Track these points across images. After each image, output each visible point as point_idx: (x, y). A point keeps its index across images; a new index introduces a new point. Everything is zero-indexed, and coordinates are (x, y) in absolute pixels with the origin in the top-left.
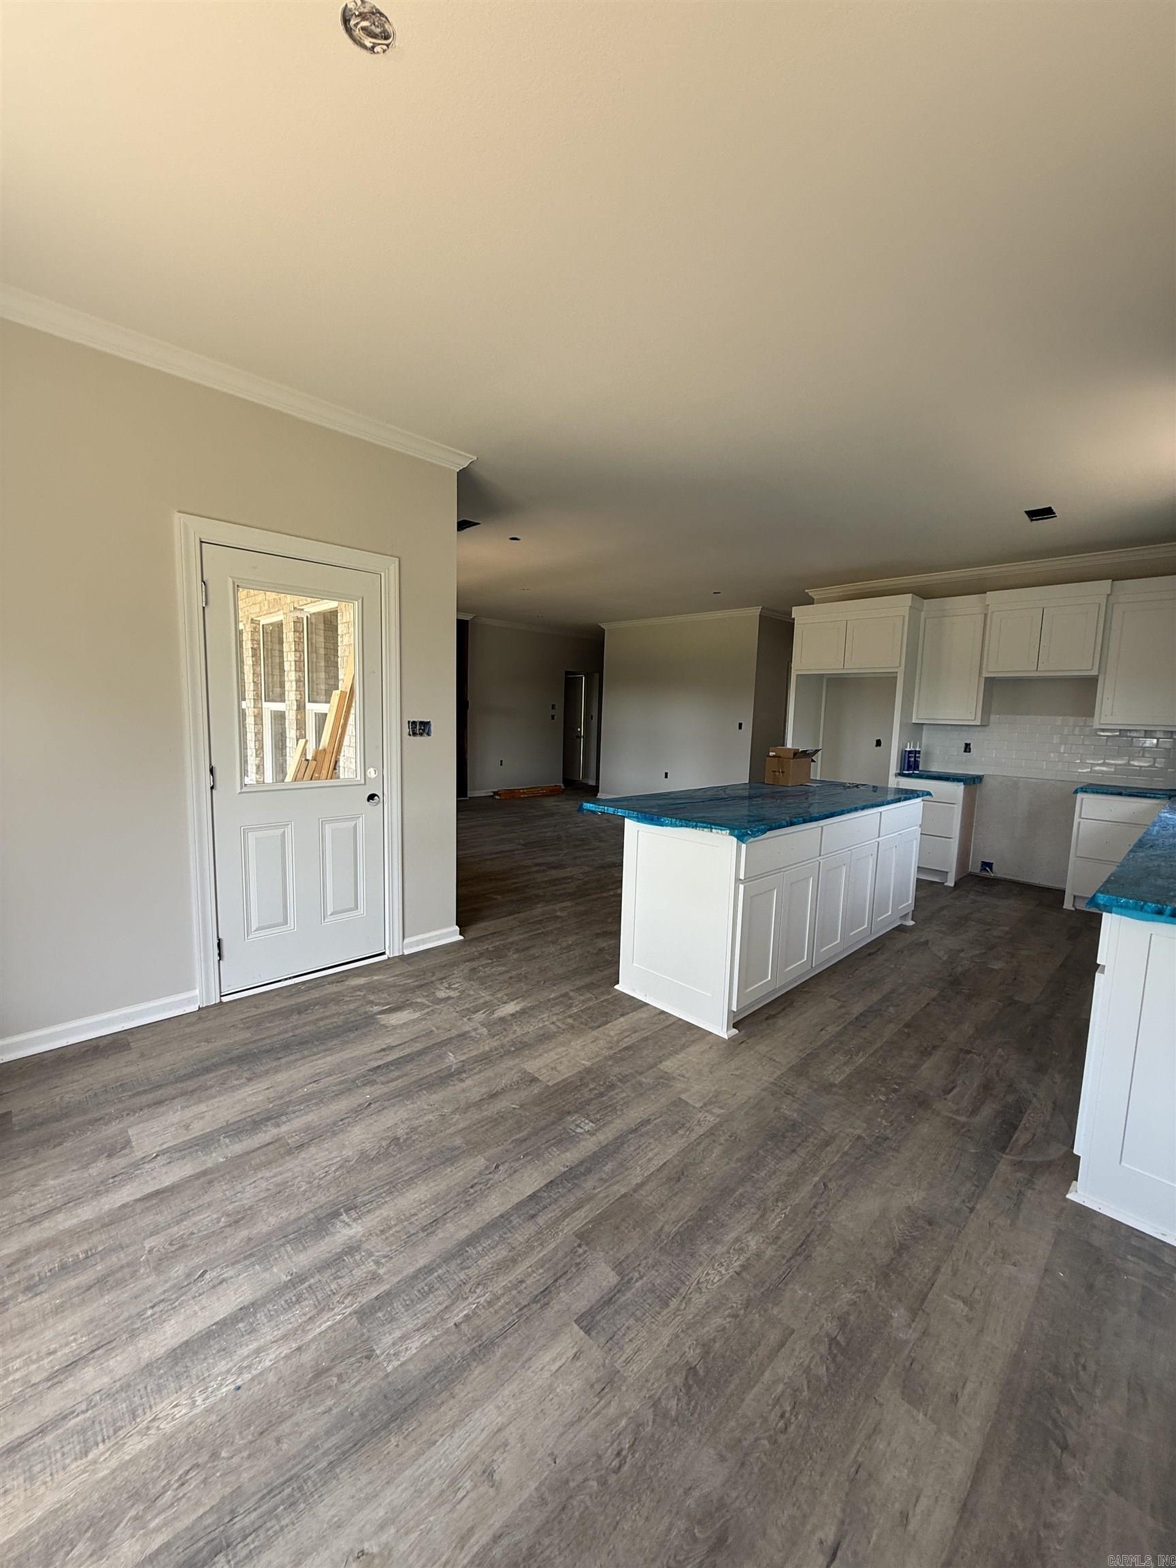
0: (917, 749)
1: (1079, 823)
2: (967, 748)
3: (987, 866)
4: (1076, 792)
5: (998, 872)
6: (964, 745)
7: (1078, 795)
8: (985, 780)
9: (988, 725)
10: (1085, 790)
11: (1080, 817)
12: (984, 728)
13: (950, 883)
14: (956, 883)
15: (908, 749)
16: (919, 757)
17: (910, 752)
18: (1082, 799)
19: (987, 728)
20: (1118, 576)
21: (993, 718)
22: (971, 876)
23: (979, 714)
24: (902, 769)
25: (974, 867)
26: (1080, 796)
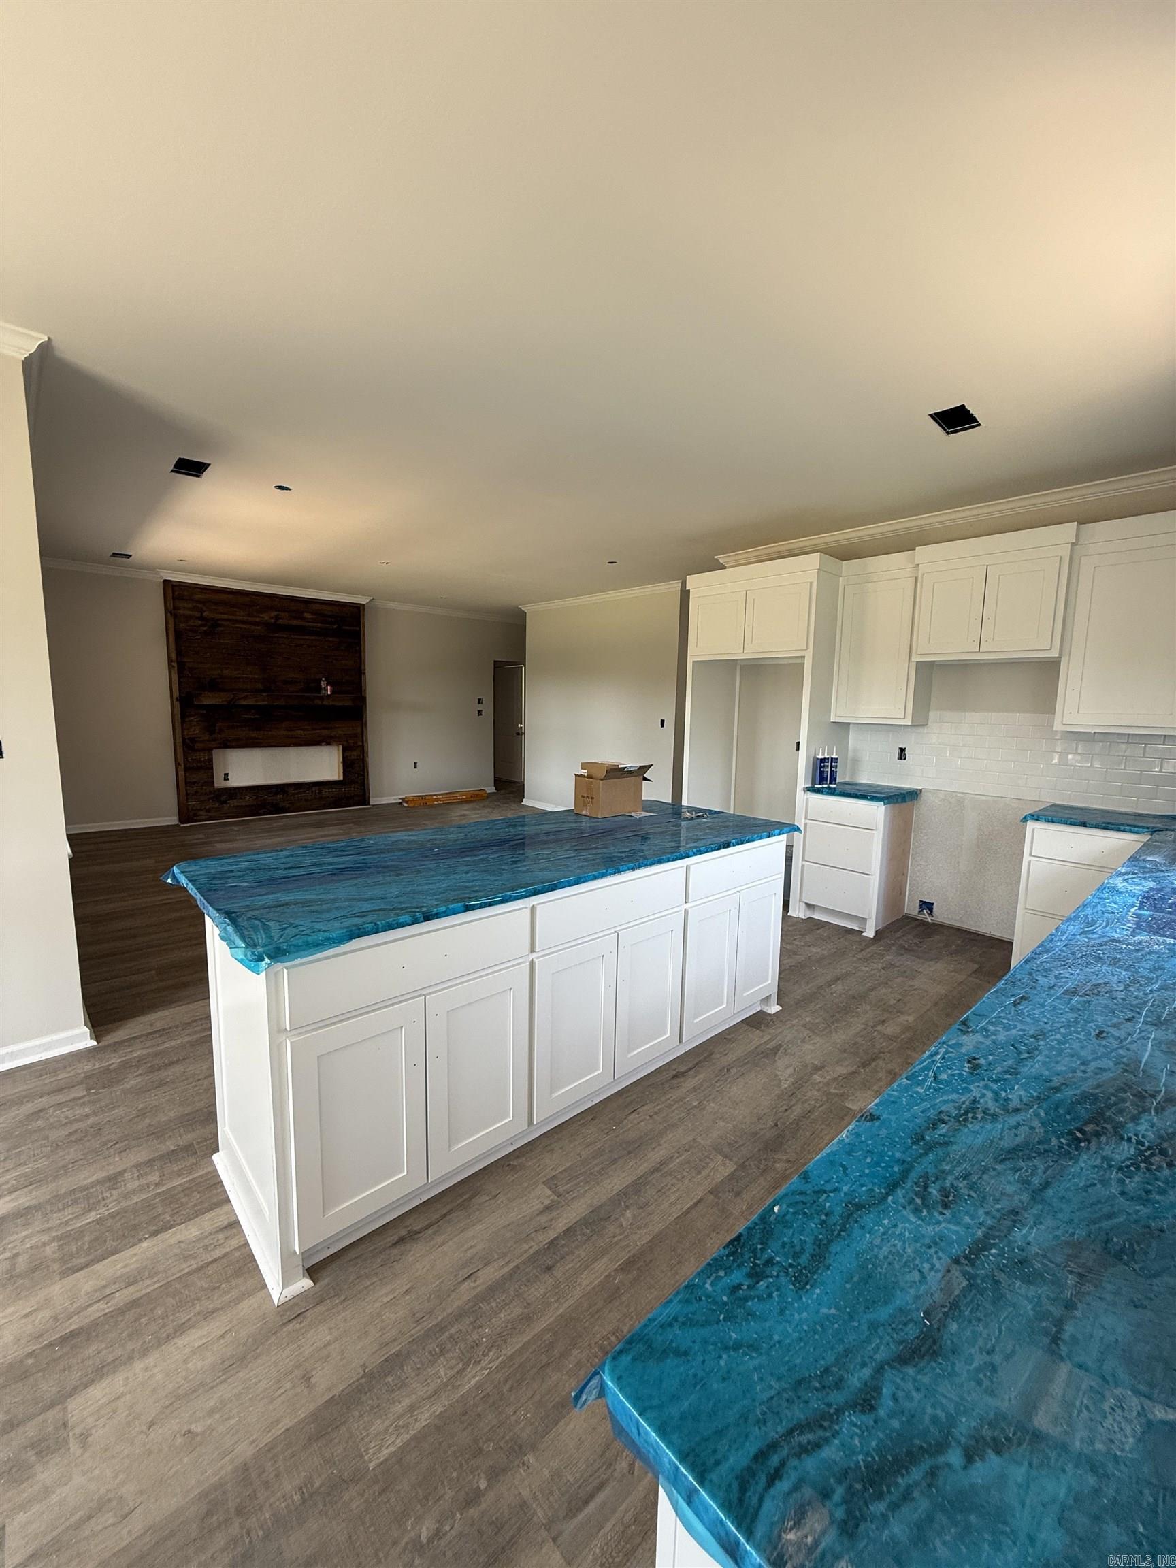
0: (834, 756)
1: (1030, 862)
2: (902, 753)
3: (927, 906)
4: (1025, 820)
5: (942, 915)
6: (897, 751)
7: (1028, 823)
8: (924, 796)
9: (926, 725)
10: (1035, 817)
11: (1031, 855)
12: (921, 729)
13: (870, 933)
14: (878, 933)
15: (820, 757)
16: (836, 766)
17: (823, 760)
18: (1034, 830)
19: (925, 730)
20: (1084, 520)
21: (933, 715)
22: (909, 919)
23: (910, 711)
24: (813, 782)
25: (911, 908)
26: (1031, 825)
